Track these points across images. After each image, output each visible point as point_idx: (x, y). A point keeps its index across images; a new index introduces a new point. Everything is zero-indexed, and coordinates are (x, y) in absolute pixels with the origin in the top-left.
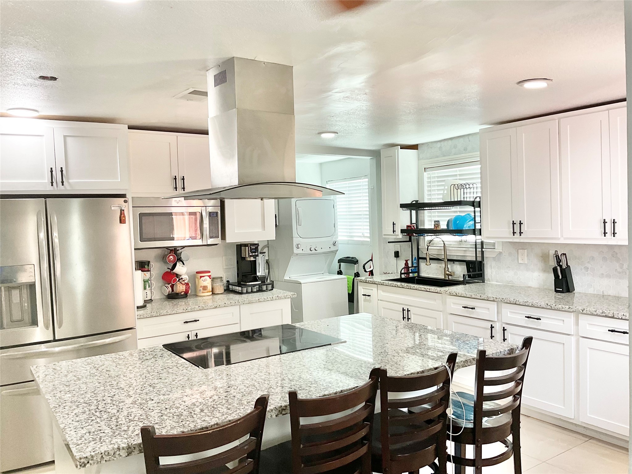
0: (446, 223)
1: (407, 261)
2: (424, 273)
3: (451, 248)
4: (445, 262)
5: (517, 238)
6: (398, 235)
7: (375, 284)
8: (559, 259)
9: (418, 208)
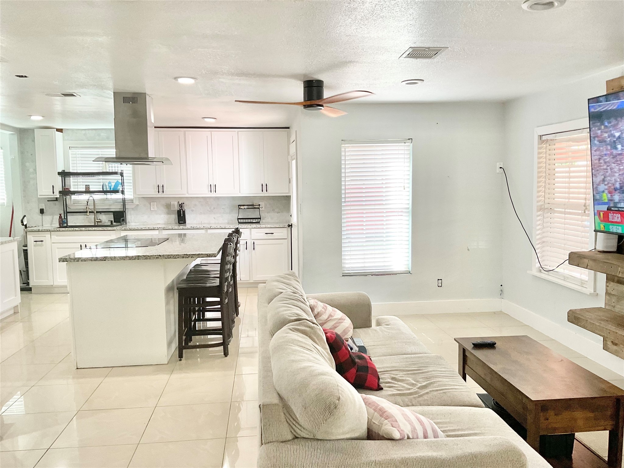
1: (60, 215)
3: (98, 204)
4: (95, 213)
5: (159, 195)
6: (55, 195)
7: (50, 231)
8: (181, 205)
9: (65, 175)
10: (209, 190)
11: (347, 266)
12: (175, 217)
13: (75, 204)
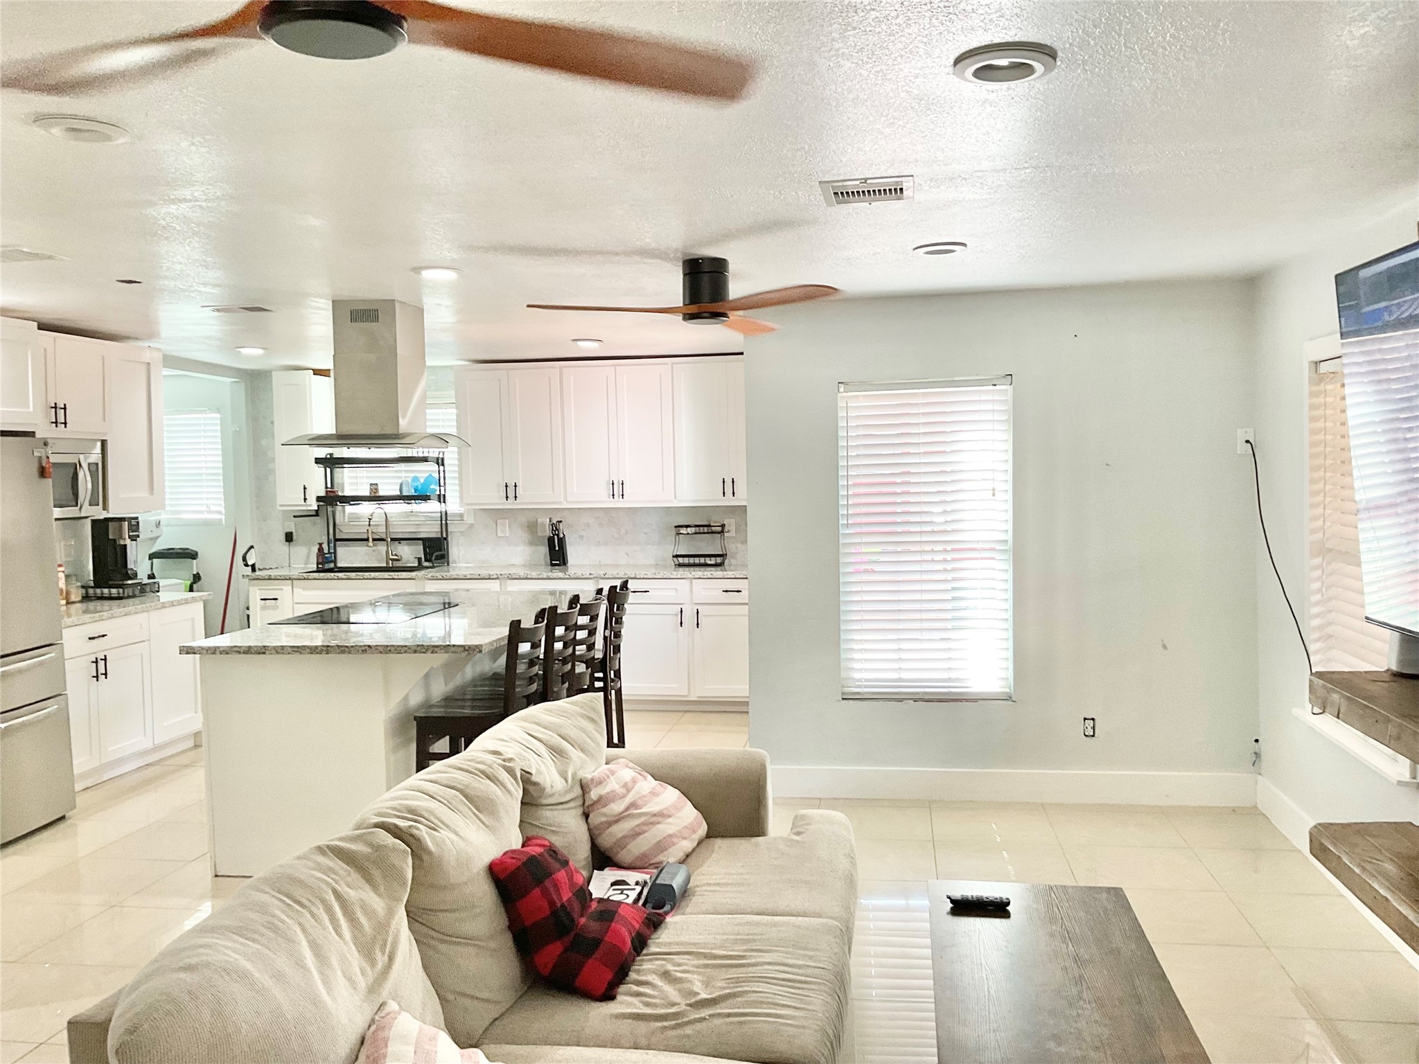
0: (398, 488)
1: (320, 544)
2: (343, 562)
3: (395, 523)
4: (387, 542)
5: (509, 504)
6: (311, 505)
7: (290, 579)
8: (555, 527)
9: (333, 464)
10: (609, 494)
11: (857, 675)
12: (544, 550)
13: (352, 523)
